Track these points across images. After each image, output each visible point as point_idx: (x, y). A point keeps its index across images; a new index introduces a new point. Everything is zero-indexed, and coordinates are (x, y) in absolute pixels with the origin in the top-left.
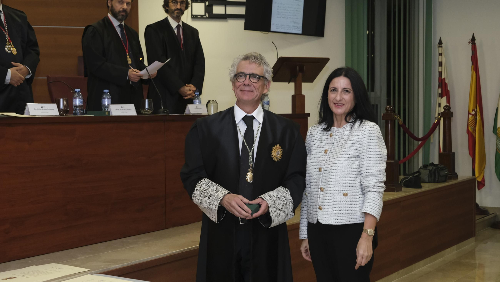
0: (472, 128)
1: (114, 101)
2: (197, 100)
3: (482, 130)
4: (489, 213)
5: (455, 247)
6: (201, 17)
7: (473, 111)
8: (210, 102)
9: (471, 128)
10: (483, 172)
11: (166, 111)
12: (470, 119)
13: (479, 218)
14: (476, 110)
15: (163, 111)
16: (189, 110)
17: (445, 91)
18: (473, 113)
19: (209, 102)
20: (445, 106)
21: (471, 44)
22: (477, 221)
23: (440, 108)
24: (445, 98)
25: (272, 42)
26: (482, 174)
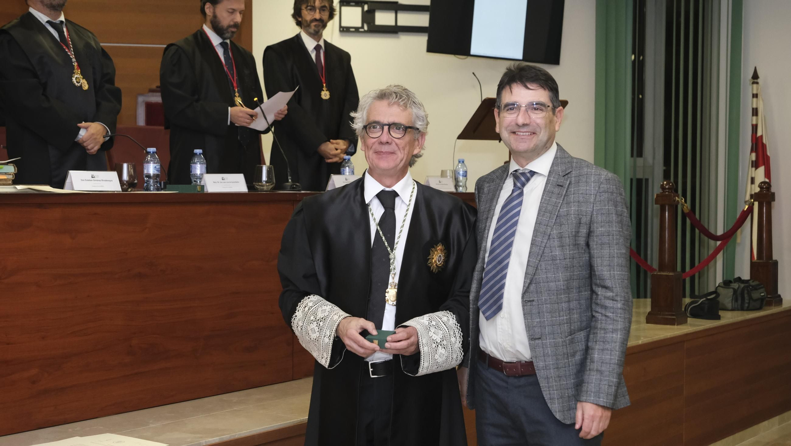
5: (776, 419)
6: (356, 31)
11: (296, 185)
15: (292, 185)
17: (762, 157)
20: (762, 183)
23: (753, 185)
24: (761, 170)
25: (473, 73)
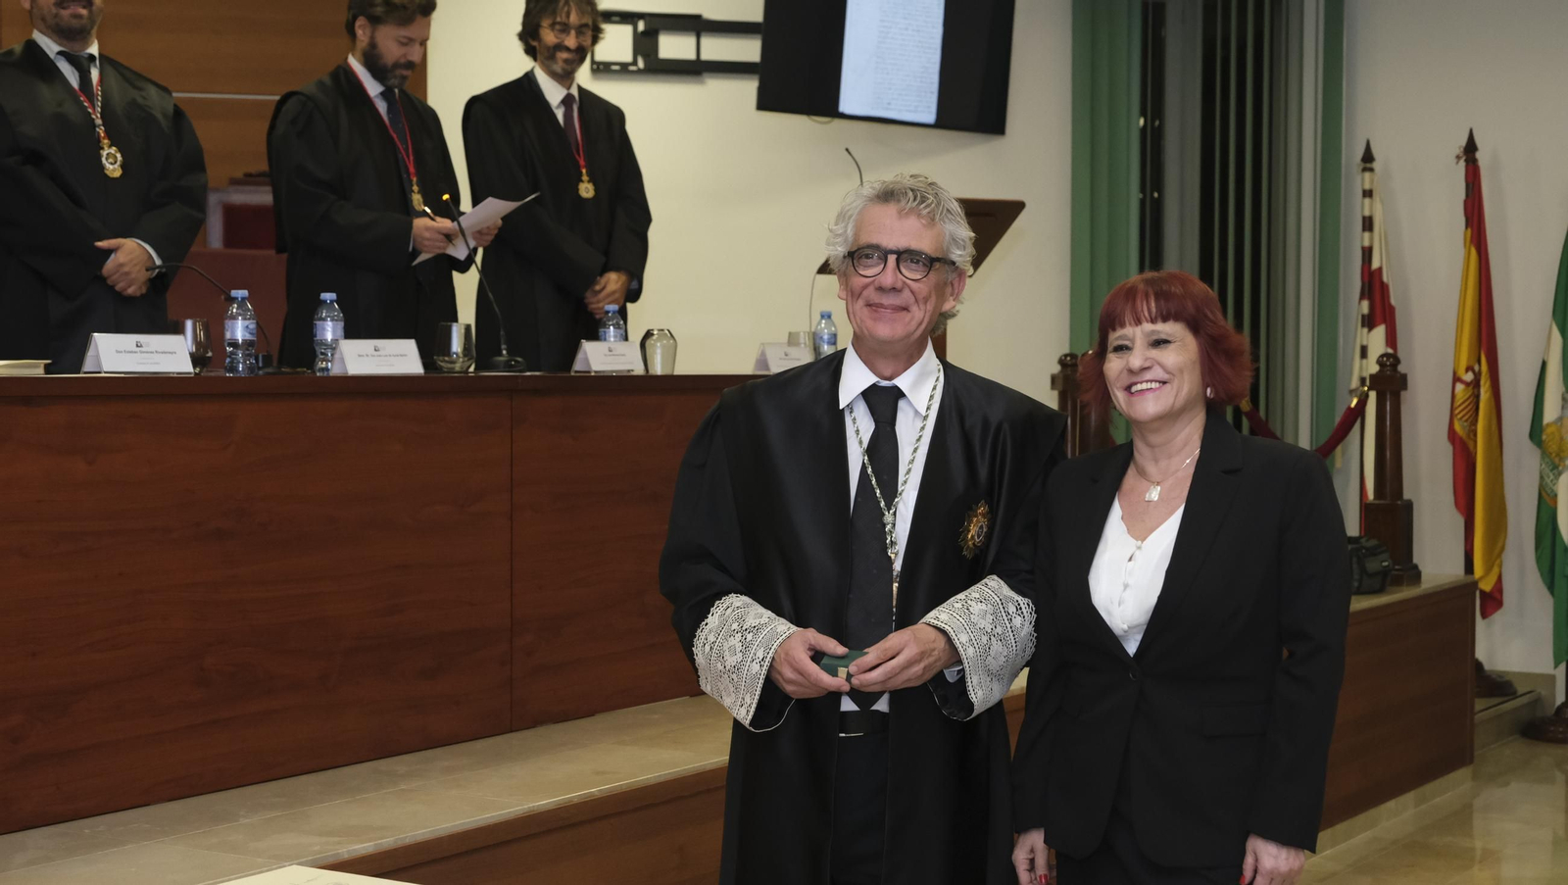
0: (1465, 424)
1: (354, 330)
2: (611, 327)
3: (1497, 432)
4: (1515, 692)
5: (1410, 797)
6: (624, 70)
7: (1467, 370)
8: (653, 334)
9: (1463, 427)
10: (1498, 562)
11: (516, 361)
12: (1456, 400)
13: (1482, 708)
14: (1476, 368)
15: (507, 361)
16: (587, 360)
17: (1380, 309)
18: (1469, 377)
19: (648, 334)
20: (1382, 356)
21: (1462, 163)
22: (1480, 715)
23: (1364, 361)
24: (1380, 332)
25: (847, 150)
26: (1496, 570)
